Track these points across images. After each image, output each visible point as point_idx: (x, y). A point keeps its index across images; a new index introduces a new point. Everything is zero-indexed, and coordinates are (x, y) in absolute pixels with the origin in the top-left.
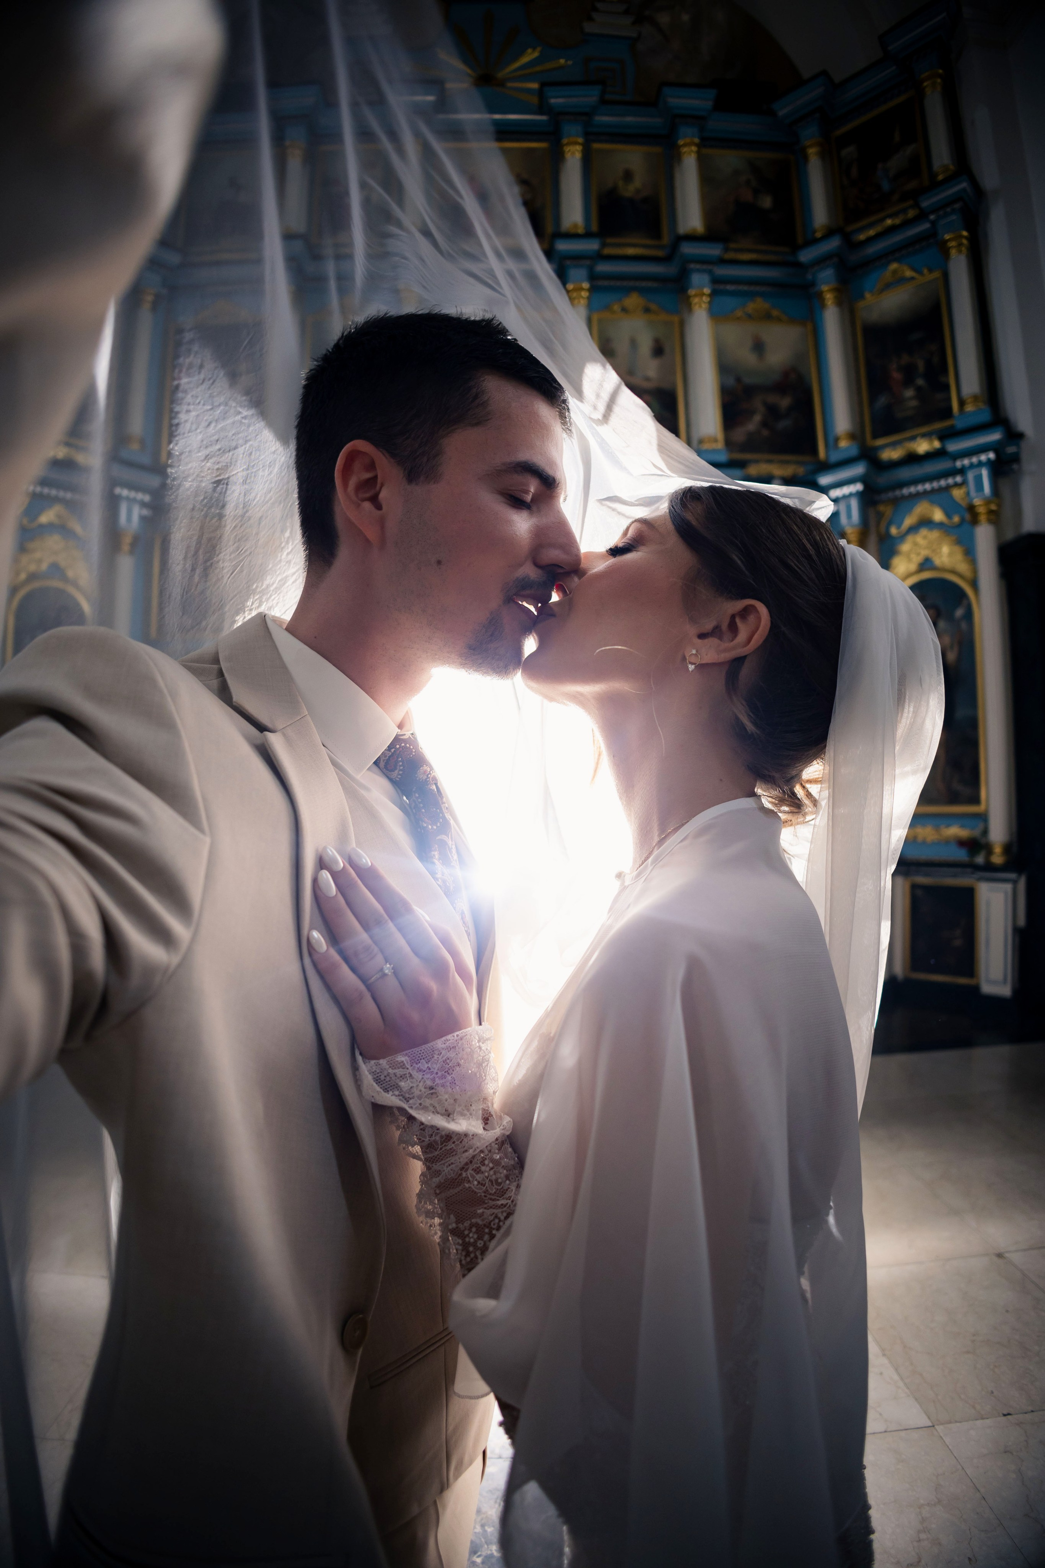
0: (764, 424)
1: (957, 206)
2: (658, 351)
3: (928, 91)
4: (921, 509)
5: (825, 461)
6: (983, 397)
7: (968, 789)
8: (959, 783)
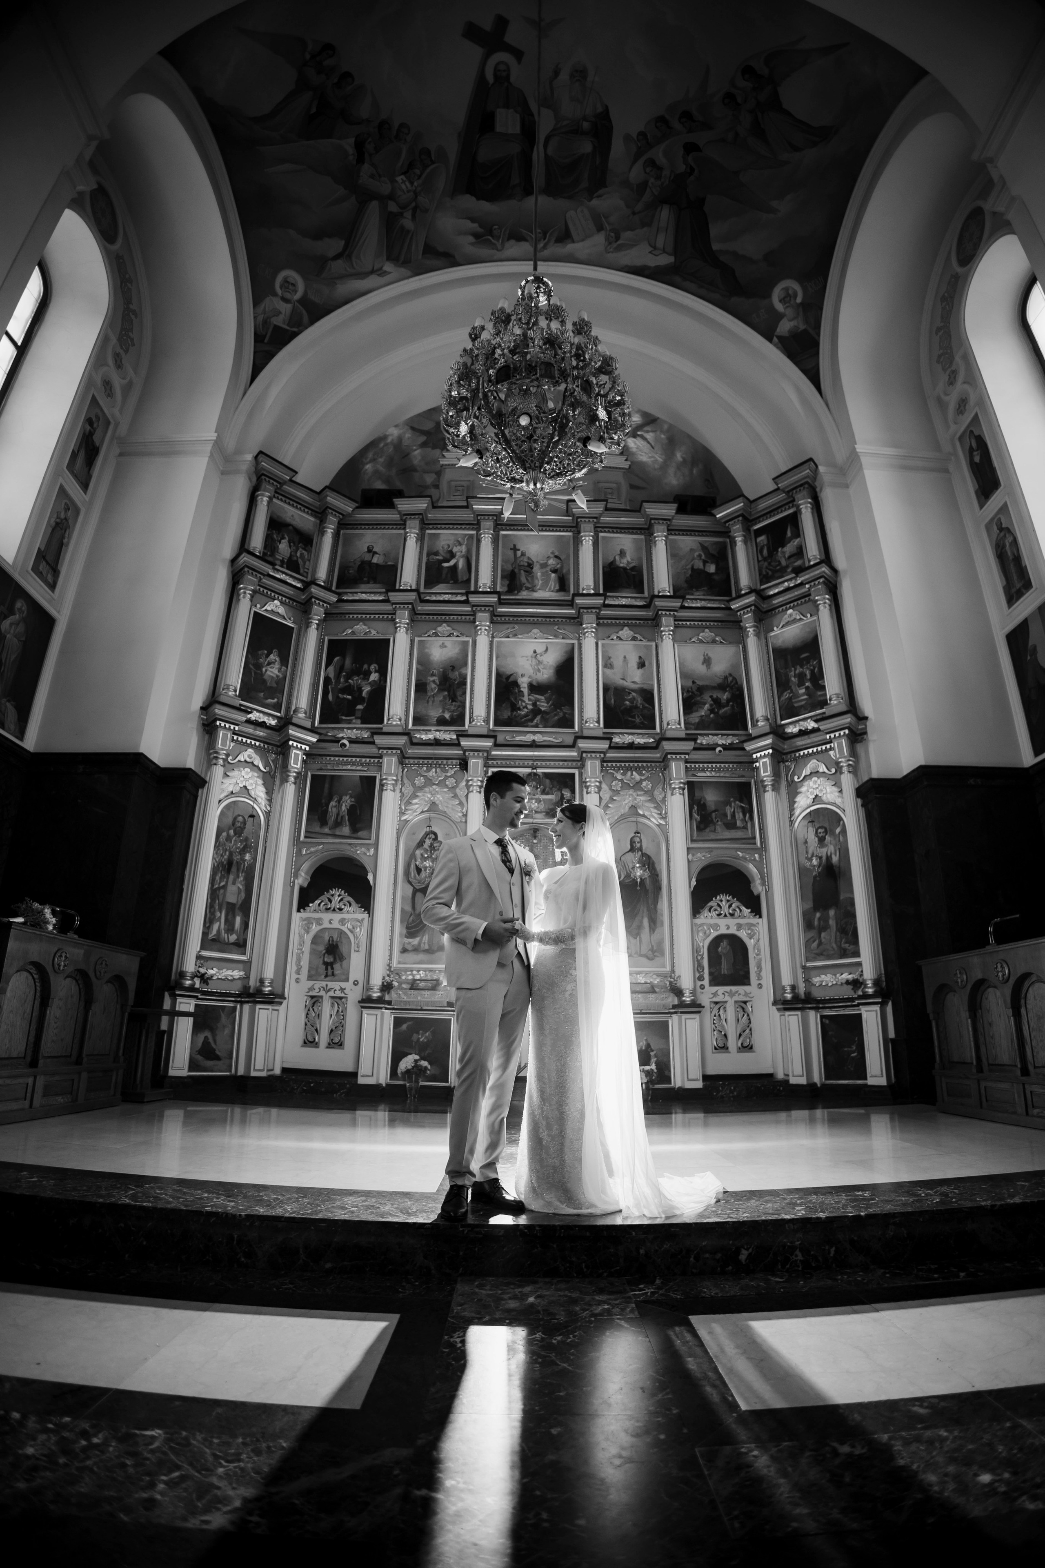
0: (712, 711)
1: (821, 580)
2: (642, 665)
3: (803, 511)
4: (812, 765)
5: (751, 735)
6: (843, 694)
7: (852, 947)
8: (846, 943)
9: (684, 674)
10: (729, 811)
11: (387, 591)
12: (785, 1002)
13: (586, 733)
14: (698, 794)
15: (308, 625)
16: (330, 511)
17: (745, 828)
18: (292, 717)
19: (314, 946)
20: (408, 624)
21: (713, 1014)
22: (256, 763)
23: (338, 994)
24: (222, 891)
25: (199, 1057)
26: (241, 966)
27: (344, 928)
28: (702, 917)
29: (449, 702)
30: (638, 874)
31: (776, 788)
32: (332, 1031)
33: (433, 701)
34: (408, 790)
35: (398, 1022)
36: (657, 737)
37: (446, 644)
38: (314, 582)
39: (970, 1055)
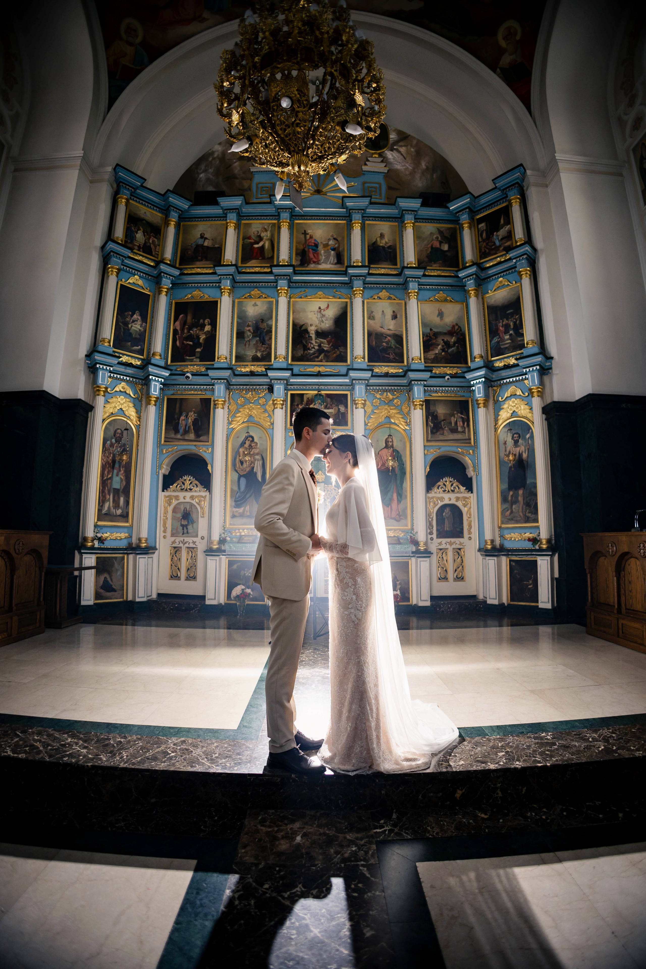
0: (443, 350)
1: (525, 257)
2: (394, 317)
3: (514, 204)
4: (511, 389)
5: (470, 367)
6: (536, 341)
7: (533, 515)
8: (529, 513)
9: (424, 324)
10: (453, 420)
11: (215, 266)
12: (487, 551)
13: (355, 366)
14: (432, 408)
15: (160, 292)
16: (172, 208)
17: (464, 432)
18: (151, 359)
19: (174, 514)
20: (230, 290)
21: (438, 557)
22: (128, 392)
23: (191, 545)
24: (109, 481)
25: (102, 591)
26: (126, 530)
27: (193, 502)
28: (433, 492)
29: (260, 344)
30: (390, 464)
31: (486, 405)
32: (188, 569)
33: (249, 345)
34: (233, 407)
35: (231, 563)
36: (405, 369)
37: (258, 303)
38: (162, 261)
39: (613, 599)
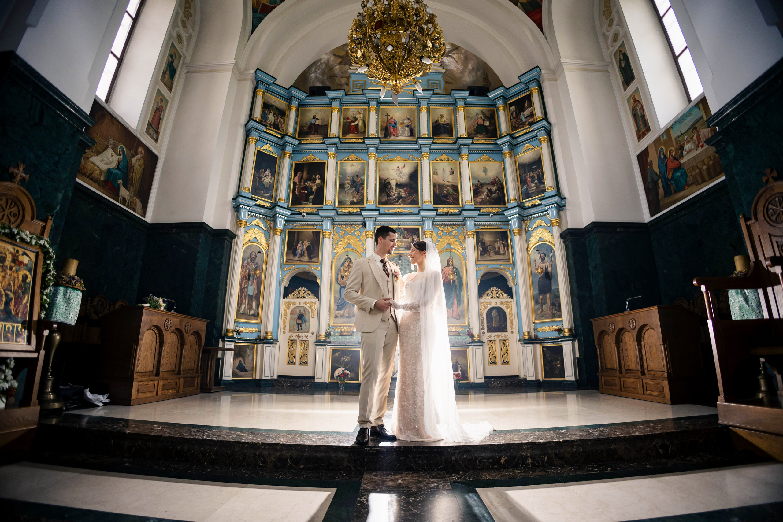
1: (543, 129)
2: (452, 173)
3: (534, 93)
4: (538, 222)
5: (507, 207)
6: (554, 187)
7: (558, 312)
8: (555, 311)
9: (473, 177)
10: (496, 245)
11: (324, 138)
12: (525, 340)
13: (425, 208)
14: (481, 237)
15: (284, 156)
16: (294, 98)
18: (278, 202)
19: (292, 316)
20: (334, 154)
21: (489, 346)
22: (260, 226)
23: (304, 339)
24: (246, 289)
25: (237, 371)
26: (256, 326)
27: (306, 306)
28: (483, 298)
29: (355, 193)
30: (451, 277)
31: (520, 234)
32: (301, 356)
33: (348, 193)
34: (337, 237)
35: (334, 352)
36: (460, 209)
37: (354, 164)
39: (616, 365)
